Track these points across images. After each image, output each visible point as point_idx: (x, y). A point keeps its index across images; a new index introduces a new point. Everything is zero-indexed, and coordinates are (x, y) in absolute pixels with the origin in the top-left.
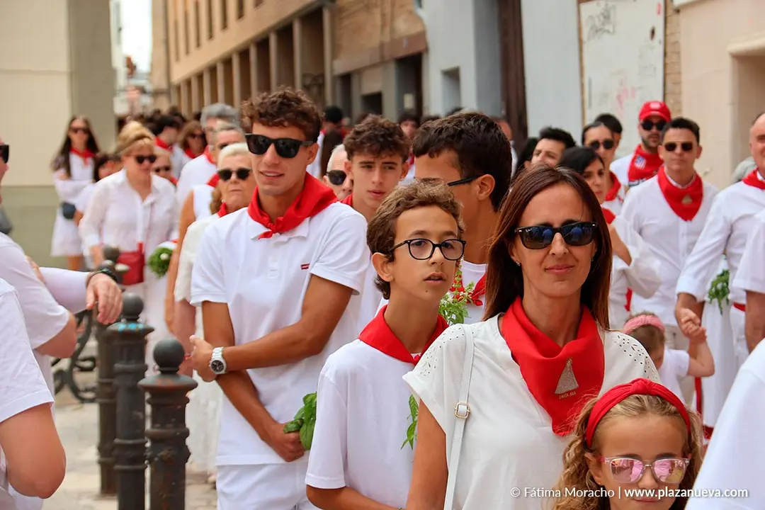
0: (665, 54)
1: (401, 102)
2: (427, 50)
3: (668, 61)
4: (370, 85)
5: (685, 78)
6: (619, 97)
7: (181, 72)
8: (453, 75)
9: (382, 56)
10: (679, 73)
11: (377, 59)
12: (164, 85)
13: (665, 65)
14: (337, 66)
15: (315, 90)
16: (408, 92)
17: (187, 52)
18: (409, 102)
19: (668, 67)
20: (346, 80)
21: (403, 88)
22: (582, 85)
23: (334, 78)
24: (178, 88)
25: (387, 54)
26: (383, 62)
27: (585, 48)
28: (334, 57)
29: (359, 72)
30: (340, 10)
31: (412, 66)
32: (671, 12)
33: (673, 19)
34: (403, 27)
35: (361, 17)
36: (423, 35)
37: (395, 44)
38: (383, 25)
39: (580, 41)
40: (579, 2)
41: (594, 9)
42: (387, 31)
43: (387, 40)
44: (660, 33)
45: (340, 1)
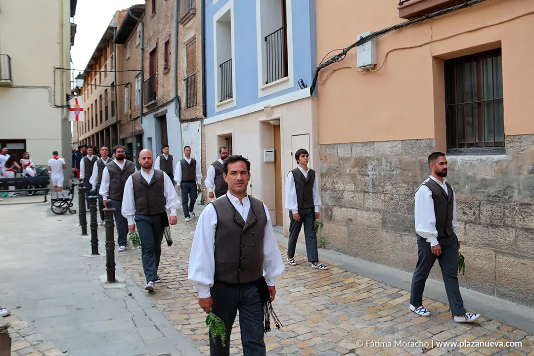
0: (201, 135)
1: (137, 145)
2: (143, 133)
3: (202, 137)
4: (129, 141)
5: (206, 140)
7: (81, 139)
8: (150, 139)
9: (132, 135)
11: (131, 135)
12: (76, 141)
14: (121, 137)
15: (115, 142)
16: (139, 143)
17: (83, 134)
18: (139, 145)
20: (123, 140)
21: (137, 142)
22: (182, 141)
23: (120, 139)
24: (81, 142)
25: (134, 135)
26: (132, 136)
27: (183, 133)
28: (120, 135)
29: (126, 138)
30: (122, 124)
31: (139, 137)
32: (202, 126)
33: (203, 127)
34: (137, 128)
35: (127, 126)
36: (142, 130)
37: (135, 132)
38: (132, 128)
39: (181, 132)
40: (181, 123)
41: (184, 125)
42: (133, 129)
43: (133, 131)
44: (200, 131)
45: (122, 123)
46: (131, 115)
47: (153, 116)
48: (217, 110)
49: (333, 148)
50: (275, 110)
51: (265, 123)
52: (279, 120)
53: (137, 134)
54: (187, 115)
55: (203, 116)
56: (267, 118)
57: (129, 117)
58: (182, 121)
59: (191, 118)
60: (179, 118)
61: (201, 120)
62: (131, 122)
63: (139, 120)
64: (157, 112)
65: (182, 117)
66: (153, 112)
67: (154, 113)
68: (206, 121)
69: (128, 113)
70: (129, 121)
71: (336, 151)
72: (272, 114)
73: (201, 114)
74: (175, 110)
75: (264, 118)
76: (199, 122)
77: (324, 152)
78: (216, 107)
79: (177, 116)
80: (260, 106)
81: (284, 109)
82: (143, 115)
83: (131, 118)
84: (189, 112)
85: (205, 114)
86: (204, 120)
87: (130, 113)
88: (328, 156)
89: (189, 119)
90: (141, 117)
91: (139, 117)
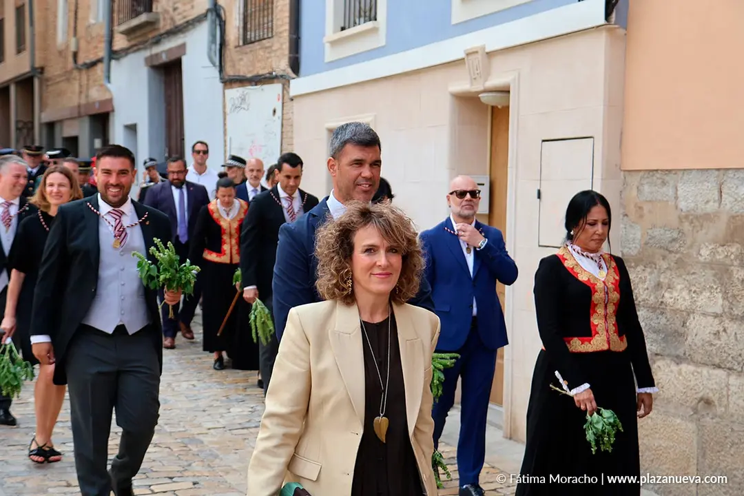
0: (282, 125)
1: (92, 144)
2: (113, 111)
3: (284, 130)
4: (69, 131)
6: (251, 150)
8: (132, 129)
9: (79, 113)
10: (292, 138)
11: (76, 115)
13: (282, 132)
14: (46, 117)
15: (25, 131)
16: (98, 138)
18: (98, 143)
19: (284, 134)
20: (51, 126)
21: (94, 134)
22: (225, 141)
23: (41, 124)
25: (83, 112)
26: (80, 116)
27: (228, 117)
28: (41, 110)
29: (61, 121)
30: (47, 80)
31: (101, 120)
32: (287, 99)
33: (288, 104)
34: (95, 95)
35: (63, 86)
36: (110, 101)
37: (88, 105)
38: (81, 92)
39: (225, 113)
40: (224, 88)
41: (235, 93)
42: (83, 96)
43: (83, 101)
44: (279, 113)
45: (47, 74)
46: (75, 55)
47: (142, 62)
48: (330, 55)
49: (664, 183)
50: (497, 62)
51: (468, 101)
52: (506, 91)
53: (94, 112)
54: (241, 64)
55: (289, 71)
56: (472, 84)
57: (71, 59)
58: (229, 82)
59: (255, 73)
60: (221, 70)
61: (284, 80)
62: (76, 73)
63: (100, 68)
64: (156, 50)
65: (230, 71)
66: (145, 48)
67: (147, 53)
68: (298, 86)
69: (67, 47)
70: (71, 72)
71: (671, 192)
72: (487, 74)
73: (282, 65)
74: (210, 49)
75: (463, 85)
76: (277, 88)
77: (634, 193)
78: (327, 46)
79: (214, 64)
80: (454, 48)
81: (523, 61)
82: (114, 55)
83: (75, 61)
84: (250, 56)
85: (295, 66)
86: (292, 82)
87: (73, 48)
88: (646, 208)
89: (249, 75)
90: (106, 61)
91: (100, 61)
